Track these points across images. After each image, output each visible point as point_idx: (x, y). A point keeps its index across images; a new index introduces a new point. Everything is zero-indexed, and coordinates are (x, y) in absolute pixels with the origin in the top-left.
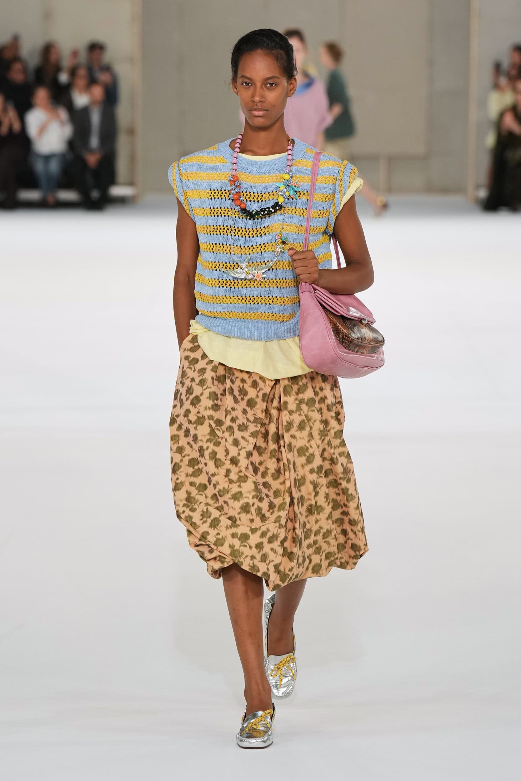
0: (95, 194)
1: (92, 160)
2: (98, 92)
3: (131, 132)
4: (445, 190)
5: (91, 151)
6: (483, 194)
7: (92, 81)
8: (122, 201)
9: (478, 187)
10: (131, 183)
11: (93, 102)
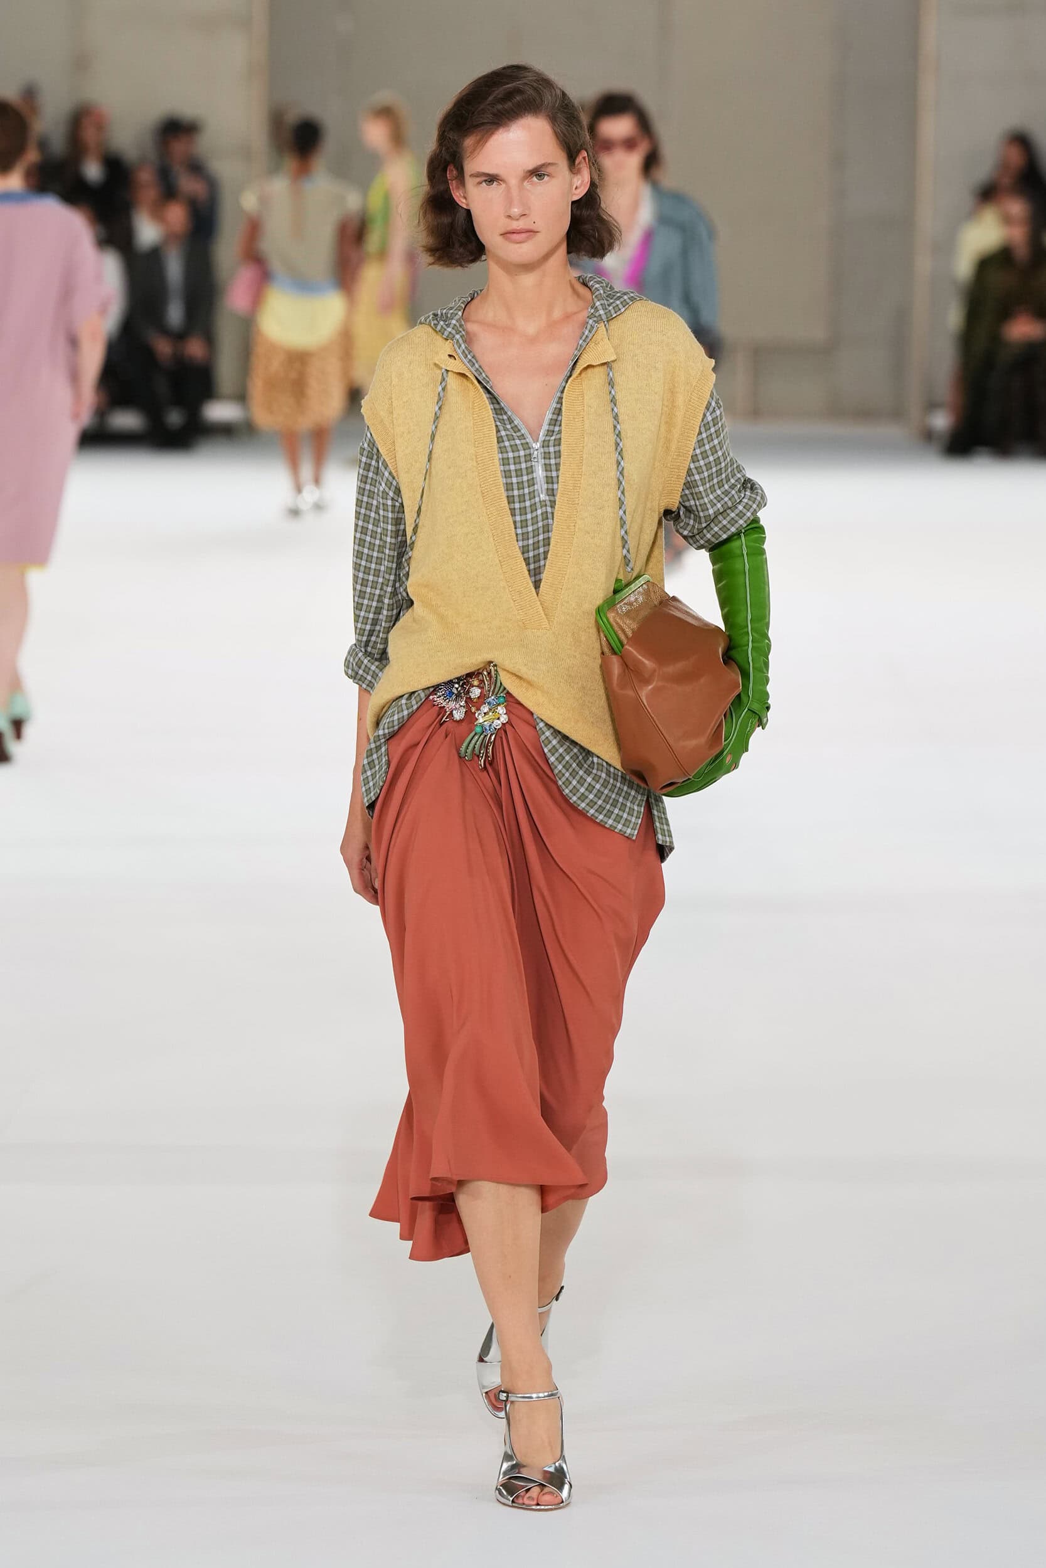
0: (175, 418)
1: (168, 350)
2: (177, 214)
4: (865, 414)
6: (942, 421)
7: (169, 192)
8: (226, 432)
9: (932, 406)
11: (169, 237)
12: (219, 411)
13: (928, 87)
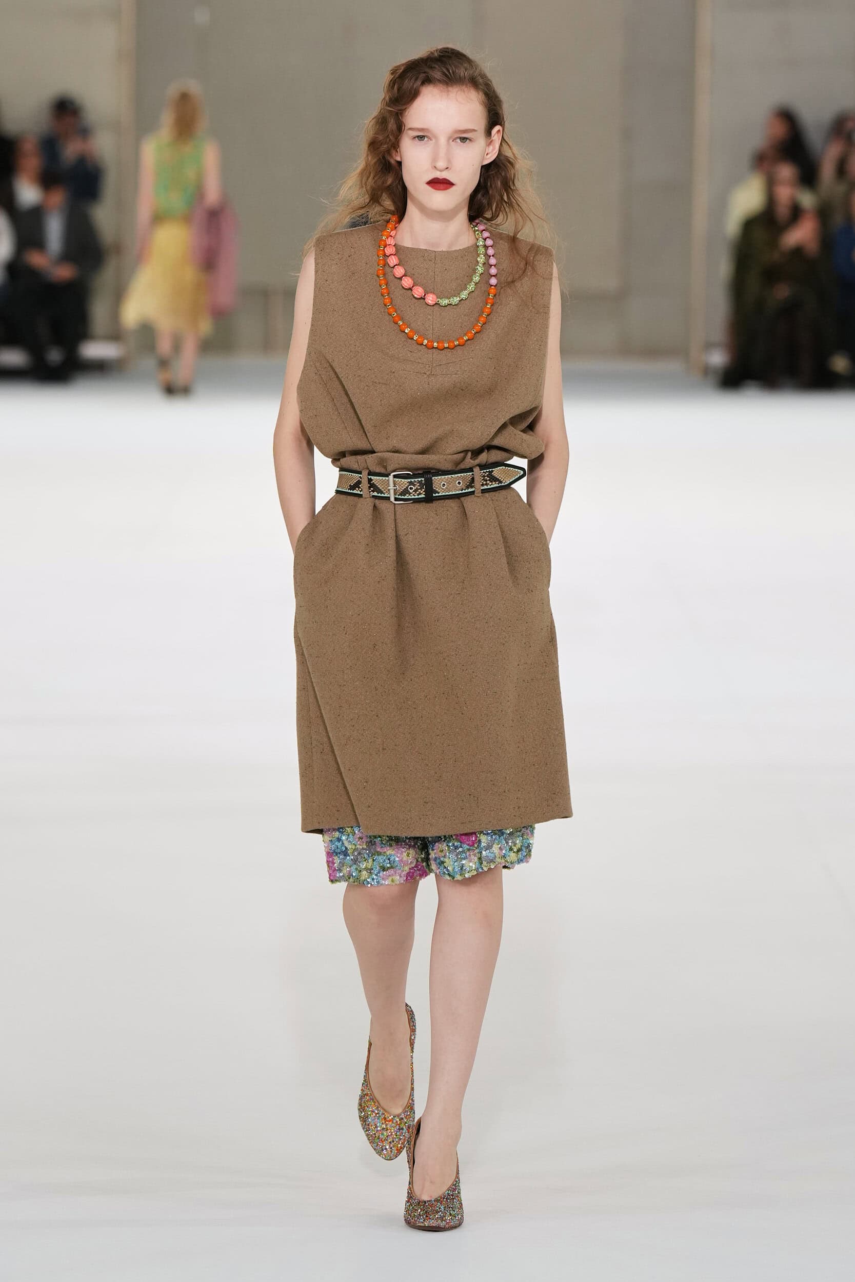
0: (55, 356)
3: (116, 249)
4: (651, 352)
6: (718, 358)
8: (100, 368)
9: (709, 346)
10: (115, 337)
12: (93, 350)
13: (704, 72)
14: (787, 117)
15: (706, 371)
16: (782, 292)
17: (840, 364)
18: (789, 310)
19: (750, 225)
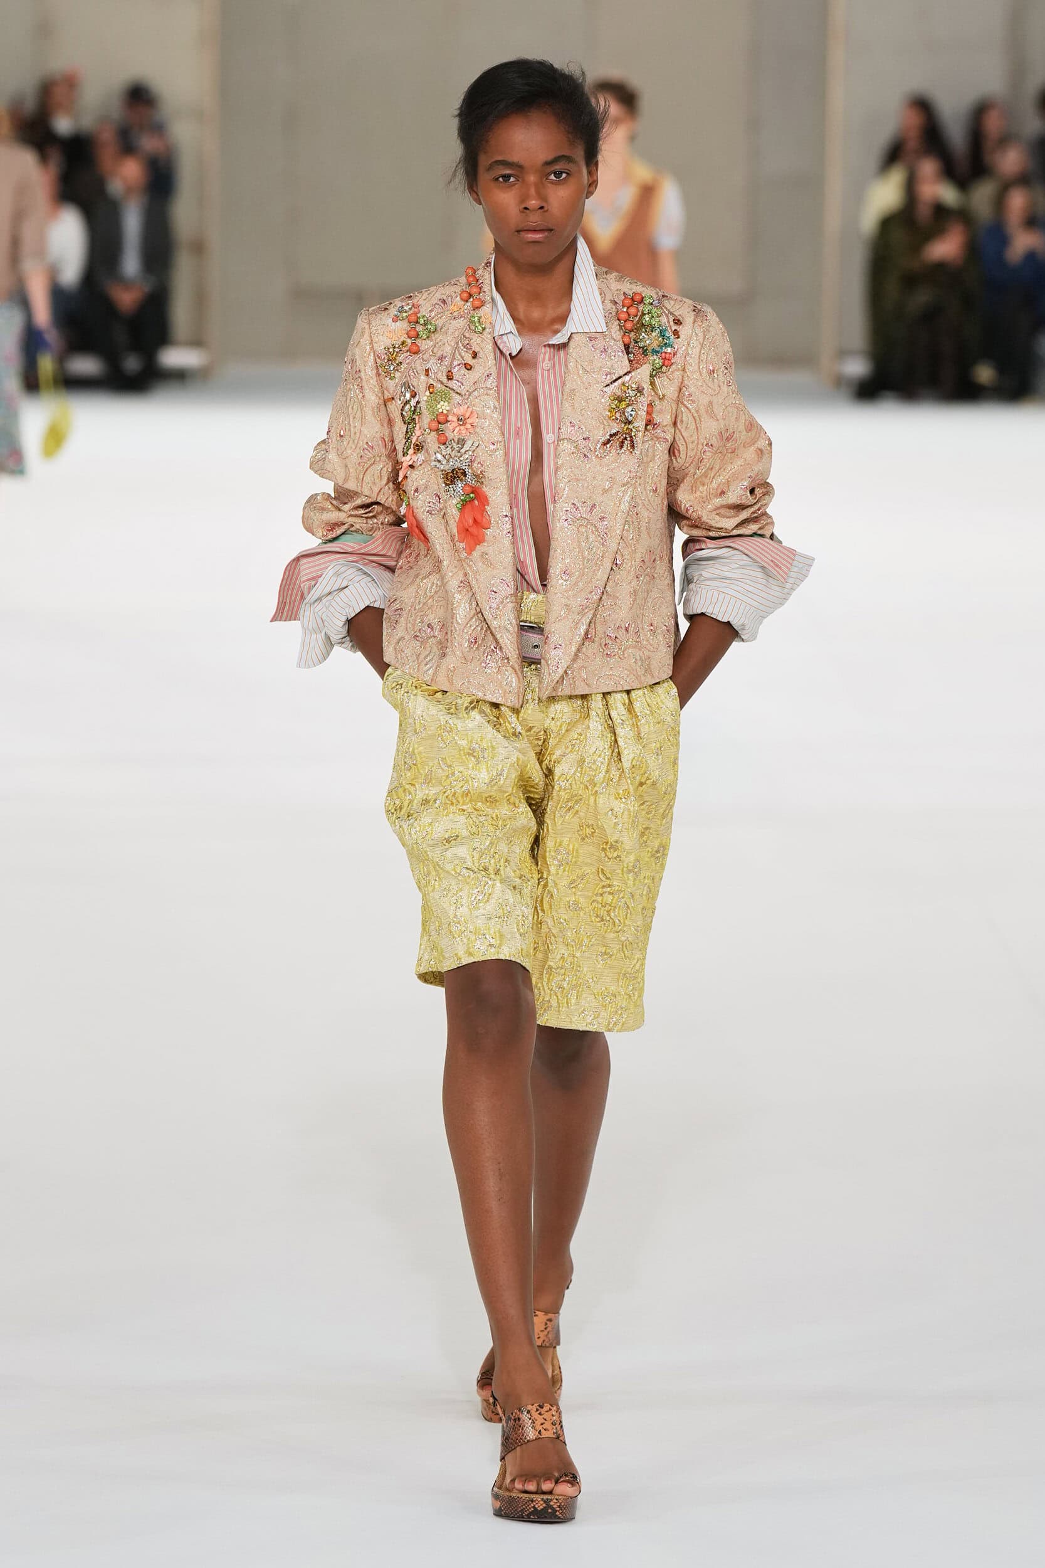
0: (132, 364)
1: (127, 299)
2: (134, 170)
3: (199, 248)
5: (126, 284)
6: (857, 368)
8: (180, 376)
9: (842, 354)
10: (197, 342)
12: (173, 357)
13: (838, 56)
14: (923, 106)
15: (839, 382)
16: (922, 298)
17: (985, 374)
18: (930, 316)
19: (887, 223)
